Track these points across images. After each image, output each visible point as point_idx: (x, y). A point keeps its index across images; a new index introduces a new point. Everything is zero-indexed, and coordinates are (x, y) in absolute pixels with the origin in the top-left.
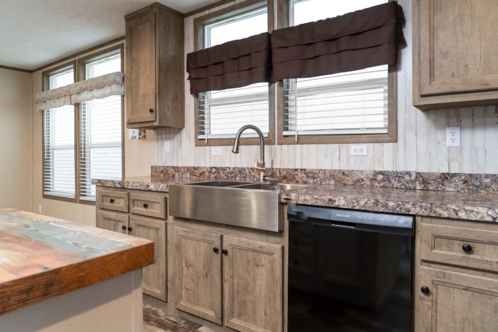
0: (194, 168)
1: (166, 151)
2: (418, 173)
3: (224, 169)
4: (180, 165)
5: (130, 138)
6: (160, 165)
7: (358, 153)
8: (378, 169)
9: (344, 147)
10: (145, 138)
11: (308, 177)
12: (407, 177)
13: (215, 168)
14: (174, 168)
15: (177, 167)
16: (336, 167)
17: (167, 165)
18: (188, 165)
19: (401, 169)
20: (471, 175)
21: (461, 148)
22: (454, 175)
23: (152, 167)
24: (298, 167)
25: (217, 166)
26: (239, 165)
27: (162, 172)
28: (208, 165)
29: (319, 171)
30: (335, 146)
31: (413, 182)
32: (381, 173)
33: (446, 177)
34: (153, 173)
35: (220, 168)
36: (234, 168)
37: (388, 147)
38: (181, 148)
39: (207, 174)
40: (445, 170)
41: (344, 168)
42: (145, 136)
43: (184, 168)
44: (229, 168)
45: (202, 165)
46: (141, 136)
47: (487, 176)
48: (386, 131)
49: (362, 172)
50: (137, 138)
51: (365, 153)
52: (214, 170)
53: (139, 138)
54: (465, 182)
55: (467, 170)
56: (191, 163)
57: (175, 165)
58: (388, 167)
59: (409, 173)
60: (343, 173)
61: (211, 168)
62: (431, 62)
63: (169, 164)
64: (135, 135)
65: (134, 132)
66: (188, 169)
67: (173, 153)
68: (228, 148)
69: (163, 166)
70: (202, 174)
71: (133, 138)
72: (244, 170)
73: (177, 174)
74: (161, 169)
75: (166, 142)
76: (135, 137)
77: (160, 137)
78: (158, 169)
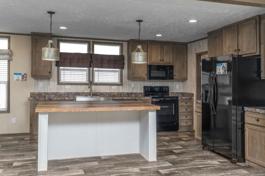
0: (57, 93)
1: (40, 86)
2: (127, 93)
3: (71, 93)
4: (49, 92)
5: (15, 80)
6: (36, 92)
7: (114, 88)
8: (118, 92)
9: (111, 86)
10: (26, 81)
11: (101, 94)
12: (125, 94)
13: (67, 93)
14: (45, 93)
16: (109, 91)
17: (41, 92)
18: (53, 92)
19: (123, 92)
20: (136, 93)
21: (134, 87)
22: (133, 93)
23: (31, 93)
24: (98, 92)
25: (68, 92)
26: (77, 92)
27: (38, 95)
28: (63, 92)
29: (104, 93)
30: (108, 86)
31: (126, 95)
32: (119, 93)
33: (132, 93)
34: (32, 95)
35: (69, 93)
36: (75, 93)
37: (121, 87)
38: (49, 85)
39: (63, 95)
40: (131, 92)
41: (111, 91)
42: (26, 80)
43: (51, 93)
44: (73, 93)
45: (61, 91)
46: (23, 80)
47: (138, 93)
48: (120, 83)
49: (115, 93)
50: (21, 80)
51: (116, 88)
52: (66, 93)
53: (22, 80)
54: (135, 94)
55: (135, 92)
56: (55, 91)
57: (46, 92)
58: (120, 91)
59: (125, 93)
60: (111, 93)
61: (65, 93)
62: (134, 72)
63: (43, 92)
64: (19, 79)
65: (18, 78)
66: (54, 93)
67: (45, 87)
68: (73, 86)
69: (39, 93)
70: (61, 95)
71: (17, 80)
72: (79, 93)
73: (47, 95)
74: (37, 94)
75: (40, 83)
76: (19, 80)
77: (36, 81)
78: (35, 94)
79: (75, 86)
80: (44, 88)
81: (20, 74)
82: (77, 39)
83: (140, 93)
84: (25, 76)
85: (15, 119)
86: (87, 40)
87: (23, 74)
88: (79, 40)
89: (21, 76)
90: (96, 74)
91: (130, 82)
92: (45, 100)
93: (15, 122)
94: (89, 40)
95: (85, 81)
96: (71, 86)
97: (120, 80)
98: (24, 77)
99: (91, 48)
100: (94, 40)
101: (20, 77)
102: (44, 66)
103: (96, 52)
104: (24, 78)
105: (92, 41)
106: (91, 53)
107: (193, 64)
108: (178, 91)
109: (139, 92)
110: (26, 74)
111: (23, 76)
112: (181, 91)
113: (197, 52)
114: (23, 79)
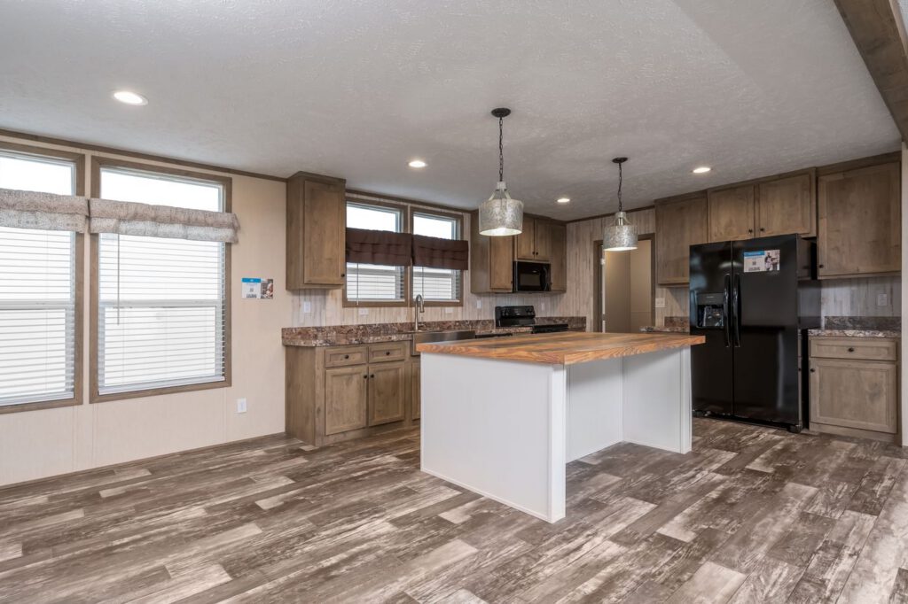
0: (342, 327)
1: (305, 311)
2: (469, 321)
3: (370, 326)
4: (324, 325)
5: (244, 296)
6: (296, 326)
7: (449, 312)
8: (456, 320)
9: (443, 308)
12: (467, 323)
14: (316, 328)
15: (321, 328)
16: (440, 320)
17: (306, 325)
18: (334, 324)
19: (464, 319)
20: (484, 321)
21: (481, 309)
22: (480, 321)
23: (283, 329)
25: (364, 324)
26: (382, 322)
27: (300, 333)
28: (355, 323)
29: (432, 322)
30: (439, 308)
31: (469, 325)
32: (458, 321)
33: (478, 322)
34: (286, 336)
35: (367, 325)
36: (379, 325)
37: (460, 309)
38: (324, 308)
39: (355, 331)
40: (477, 319)
41: (443, 320)
42: (272, 296)
43: (329, 327)
44: (375, 325)
45: (350, 323)
46: (265, 296)
47: (487, 320)
48: (458, 301)
49: (450, 321)
50: (259, 296)
51: (451, 312)
52: (361, 327)
53: (262, 297)
54: (483, 323)
56: (337, 323)
57: (318, 325)
58: (459, 318)
59: (467, 321)
60: (443, 323)
61: (359, 326)
62: (494, 276)
63: (311, 325)
64: (253, 293)
65: (252, 290)
66: (335, 328)
67: (315, 313)
68: (374, 309)
69: (302, 328)
70: (350, 331)
71: (249, 296)
72: (387, 325)
73: (320, 335)
74: (298, 330)
75: (305, 303)
76: (254, 296)
77: (296, 298)
78: (294, 331)
79: (378, 309)
80: (313, 315)
81: (258, 281)
82: (382, 200)
83: (490, 321)
84: (270, 285)
85: (245, 400)
86: (402, 203)
87: (264, 280)
88: (387, 201)
89: (259, 284)
90: (417, 280)
91: (474, 297)
92: (351, 344)
93: (245, 410)
94: (405, 204)
95: (394, 297)
96: (371, 309)
97: (455, 295)
98: (267, 288)
99: (407, 222)
100: (414, 205)
101: (257, 288)
102: (330, 259)
103: (417, 231)
104: (268, 292)
105: (411, 207)
106: (409, 232)
107: (585, 263)
108: (544, 316)
109: (488, 318)
110: (272, 281)
111: (264, 286)
112: (548, 316)
113: (594, 239)
114: (264, 293)
